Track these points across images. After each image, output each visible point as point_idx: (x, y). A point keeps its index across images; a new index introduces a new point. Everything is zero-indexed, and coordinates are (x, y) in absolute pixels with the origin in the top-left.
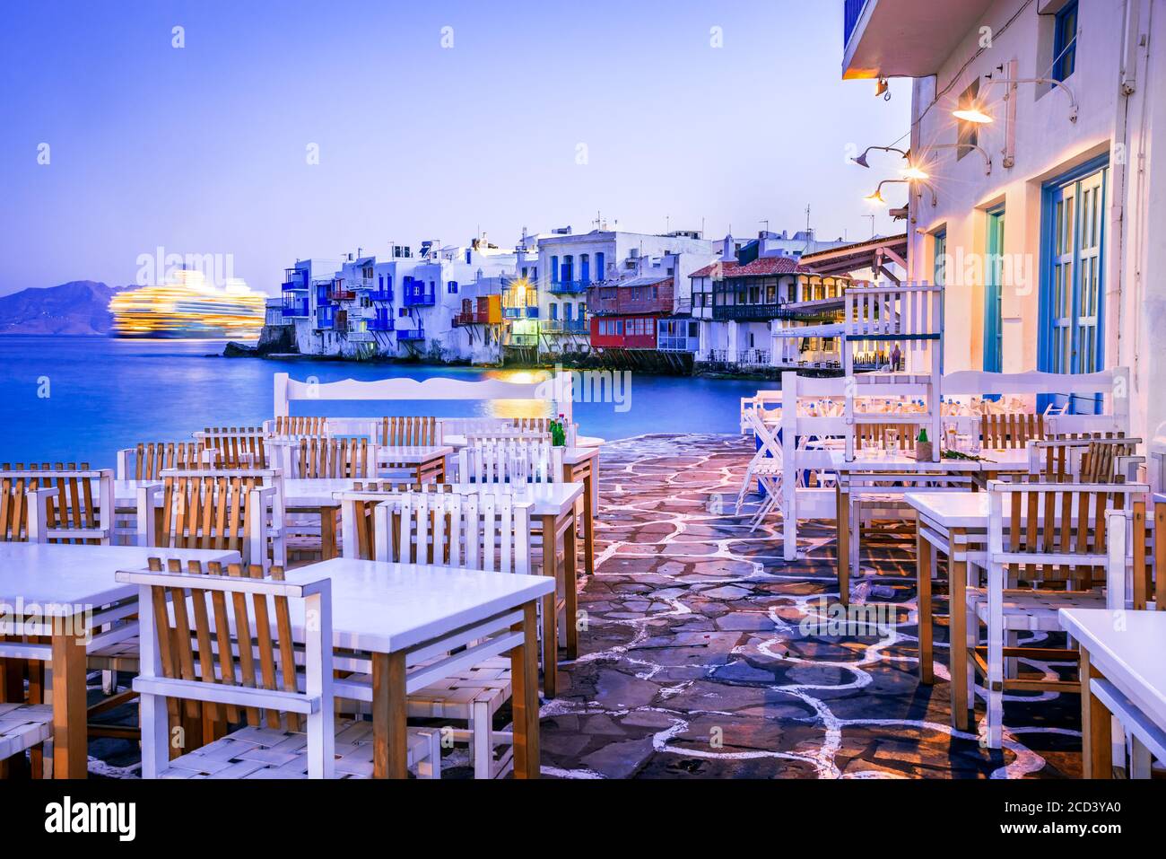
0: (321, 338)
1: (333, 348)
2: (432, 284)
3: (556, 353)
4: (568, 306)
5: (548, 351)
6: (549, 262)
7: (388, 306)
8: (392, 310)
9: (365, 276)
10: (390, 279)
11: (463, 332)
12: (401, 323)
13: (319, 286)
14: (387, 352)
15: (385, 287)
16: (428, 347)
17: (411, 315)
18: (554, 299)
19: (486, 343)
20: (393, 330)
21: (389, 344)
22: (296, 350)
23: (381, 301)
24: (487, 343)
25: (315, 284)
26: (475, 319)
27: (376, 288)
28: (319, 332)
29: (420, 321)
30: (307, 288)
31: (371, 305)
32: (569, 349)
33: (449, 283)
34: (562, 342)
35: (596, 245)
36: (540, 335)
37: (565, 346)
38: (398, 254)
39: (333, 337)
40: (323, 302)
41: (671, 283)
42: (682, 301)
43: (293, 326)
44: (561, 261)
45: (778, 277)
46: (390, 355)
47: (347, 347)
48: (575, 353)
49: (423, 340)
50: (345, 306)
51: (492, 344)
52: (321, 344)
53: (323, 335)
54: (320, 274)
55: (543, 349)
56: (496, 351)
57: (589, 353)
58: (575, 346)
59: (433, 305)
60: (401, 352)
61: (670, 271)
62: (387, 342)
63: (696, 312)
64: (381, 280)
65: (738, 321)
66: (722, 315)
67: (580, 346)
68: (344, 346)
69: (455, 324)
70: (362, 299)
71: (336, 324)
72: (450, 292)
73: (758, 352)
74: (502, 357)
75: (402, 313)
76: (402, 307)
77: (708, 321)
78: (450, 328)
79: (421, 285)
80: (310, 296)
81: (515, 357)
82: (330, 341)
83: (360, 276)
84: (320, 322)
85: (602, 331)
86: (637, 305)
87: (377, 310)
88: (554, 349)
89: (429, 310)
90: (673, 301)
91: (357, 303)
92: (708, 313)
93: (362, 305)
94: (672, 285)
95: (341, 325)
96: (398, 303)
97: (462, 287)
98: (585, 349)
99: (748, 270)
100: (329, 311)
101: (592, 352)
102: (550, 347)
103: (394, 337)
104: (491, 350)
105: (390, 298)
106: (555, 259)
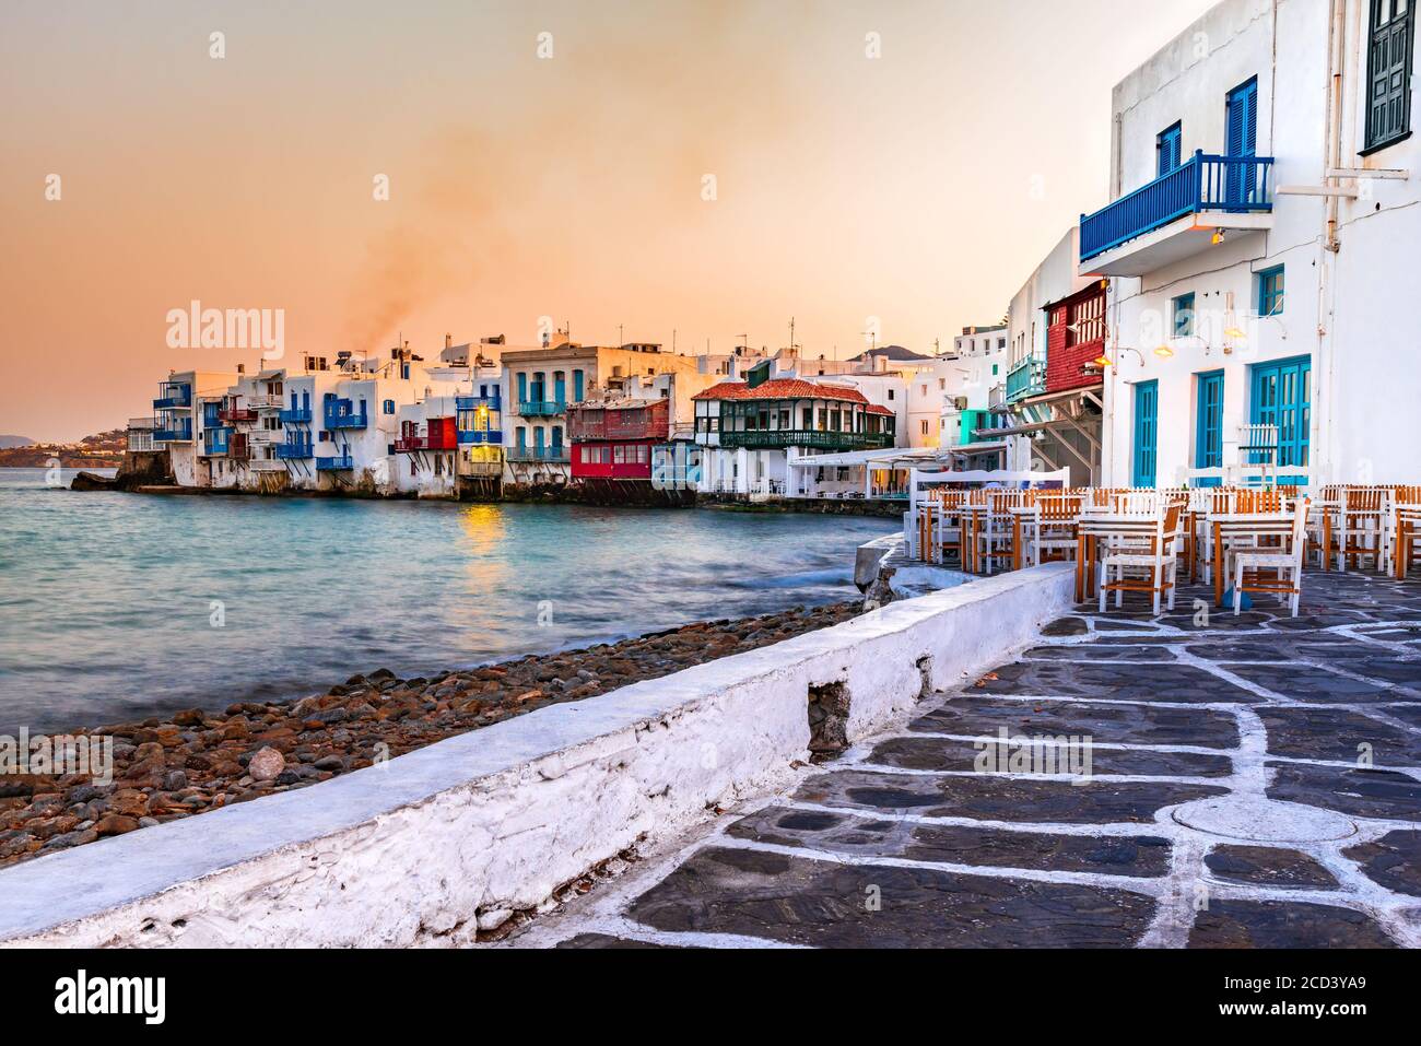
0: (208, 467)
1: (226, 479)
2: (363, 403)
3: (524, 484)
4: (539, 429)
5: (514, 482)
6: (515, 379)
7: (304, 429)
8: (309, 434)
9: (270, 391)
10: (306, 396)
11: (404, 460)
12: (321, 449)
13: (206, 404)
14: (304, 484)
15: (300, 406)
16: (358, 477)
17: (333, 440)
18: (521, 422)
19: (436, 473)
20: (311, 457)
21: (305, 474)
22: (172, 481)
23: (295, 423)
24: (438, 473)
25: (200, 401)
26: (425, 444)
27: (288, 407)
28: (205, 461)
29: (345, 447)
30: (190, 405)
31: (280, 427)
32: (540, 480)
33: (385, 402)
34: (532, 471)
35: (573, 362)
36: (506, 464)
37: (536, 476)
38: (312, 367)
39: (226, 466)
40: (213, 424)
41: (665, 405)
42: (678, 426)
43: (167, 452)
44: (530, 379)
45: (795, 401)
46: (307, 487)
47: (248, 477)
48: (547, 484)
49: (350, 470)
50: (243, 429)
51: (445, 474)
52: (208, 474)
53: (210, 464)
54: (206, 389)
55: (509, 478)
56: (451, 482)
57: (565, 483)
58: (548, 476)
59: (365, 428)
60: (321, 484)
61: (664, 392)
62: (304, 472)
63: (701, 438)
64: (294, 397)
65: (749, 448)
66: (730, 442)
67: (554, 476)
68: (241, 478)
69: (392, 450)
70: (266, 420)
71: (232, 449)
72: (385, 412)
73: (771, 481)
74: (458, 488)
75: (323, 436)
76: (323, 429)
77: (714, 448)
78: (387, 456)
79: (348, 404)
80: (193, 416)
81: (473, 489)
82: (221, 471)
83: (263, 391)
84: (208, 447)
85: (585, 459)
86: (627, 429)
87: (289, 433)
88: (522, 479)
89: (359, 435)
90: (667, 426)
91: (260, 425)
92: (714, 439)
93: (267, 427)
94: (667, 408)
95: (239, 452)
96: (317, 425)
97: (402, 406)
98: (560, 480)
99: (761, 393)
100: (222, 434)
101: (569, 483)
102: (516, 477)
103: (312, 465)
104: (444, 481)
105: (307, 418)
106: (522, 375)
